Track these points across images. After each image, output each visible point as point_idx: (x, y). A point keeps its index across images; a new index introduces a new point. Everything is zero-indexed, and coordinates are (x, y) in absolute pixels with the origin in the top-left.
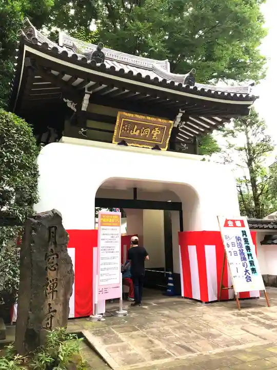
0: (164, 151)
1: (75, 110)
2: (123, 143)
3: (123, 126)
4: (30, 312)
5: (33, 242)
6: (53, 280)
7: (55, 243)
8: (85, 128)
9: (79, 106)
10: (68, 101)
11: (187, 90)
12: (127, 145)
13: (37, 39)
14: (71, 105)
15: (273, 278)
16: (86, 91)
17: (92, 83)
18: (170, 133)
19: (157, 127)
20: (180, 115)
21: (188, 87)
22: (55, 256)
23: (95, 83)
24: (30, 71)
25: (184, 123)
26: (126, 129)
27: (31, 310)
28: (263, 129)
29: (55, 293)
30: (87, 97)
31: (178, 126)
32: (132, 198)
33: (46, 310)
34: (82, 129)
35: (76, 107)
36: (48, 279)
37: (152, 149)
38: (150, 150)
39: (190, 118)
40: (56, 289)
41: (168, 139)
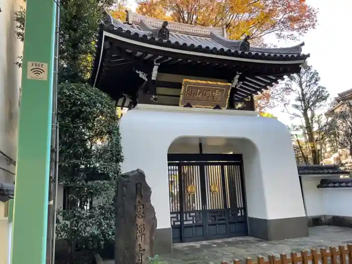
0: (224, 110)
1: (147, 80)
2: (189, 105)
3: (188, 90)
4: (126, 251)
5: (125, 196)
6: (141, 225)
7: (141, 196)
8: (155, 94)
9: (149, 76)
10: (140, 72)
11: (242, 56)
12: (192, 107)
13: (113, 25)
14: (142, 75)
15: (330, 217)
16: (155, 63)
17: (160, 57)
18: (229, 94)
19: (217, 89)
20: (237, 77)
21: (243, 53)
22: (142, 207)
23: (162, 57)
24: (108, 51)
25: (242, 83)
26: (190, 93)
27: (126, 250)
28: (316, 80)
29: (143, 236)
30: (156, 68)
31: (236, 86)
32: (198, 152)
33: (137, 249)
34: (153, 96)
35: (147, 77)
36: (137, 224)
37: (214, 108)
38: (212, 110)
39: (247, 78)
40: (144, 233)
41: (228, 99)
